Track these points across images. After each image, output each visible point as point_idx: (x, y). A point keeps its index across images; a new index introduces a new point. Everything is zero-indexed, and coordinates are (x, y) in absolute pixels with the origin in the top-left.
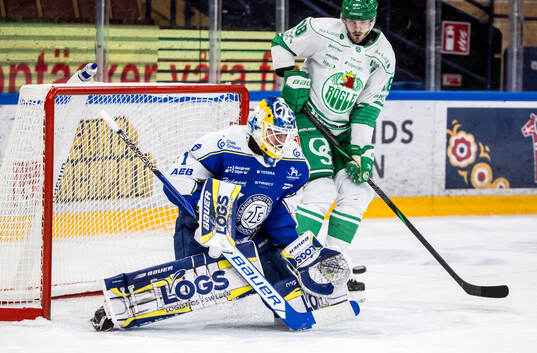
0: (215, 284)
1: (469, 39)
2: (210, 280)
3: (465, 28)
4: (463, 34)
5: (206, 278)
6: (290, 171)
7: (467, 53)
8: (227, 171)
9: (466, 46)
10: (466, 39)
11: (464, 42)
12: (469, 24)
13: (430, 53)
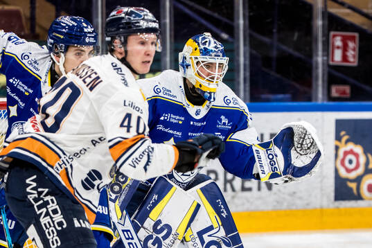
0: (160, 236)
1: (357, 49)
2: (154, 237)
3: (353, 39)
4: (351, 45)
5: (150, 237)
6: (221, 120)
7: (356, 64)
8: (162, 118)
9: (354, 56)
10: (354, 50)
11: (352, 52)
12: (356, 35)
13: (317, 63)
